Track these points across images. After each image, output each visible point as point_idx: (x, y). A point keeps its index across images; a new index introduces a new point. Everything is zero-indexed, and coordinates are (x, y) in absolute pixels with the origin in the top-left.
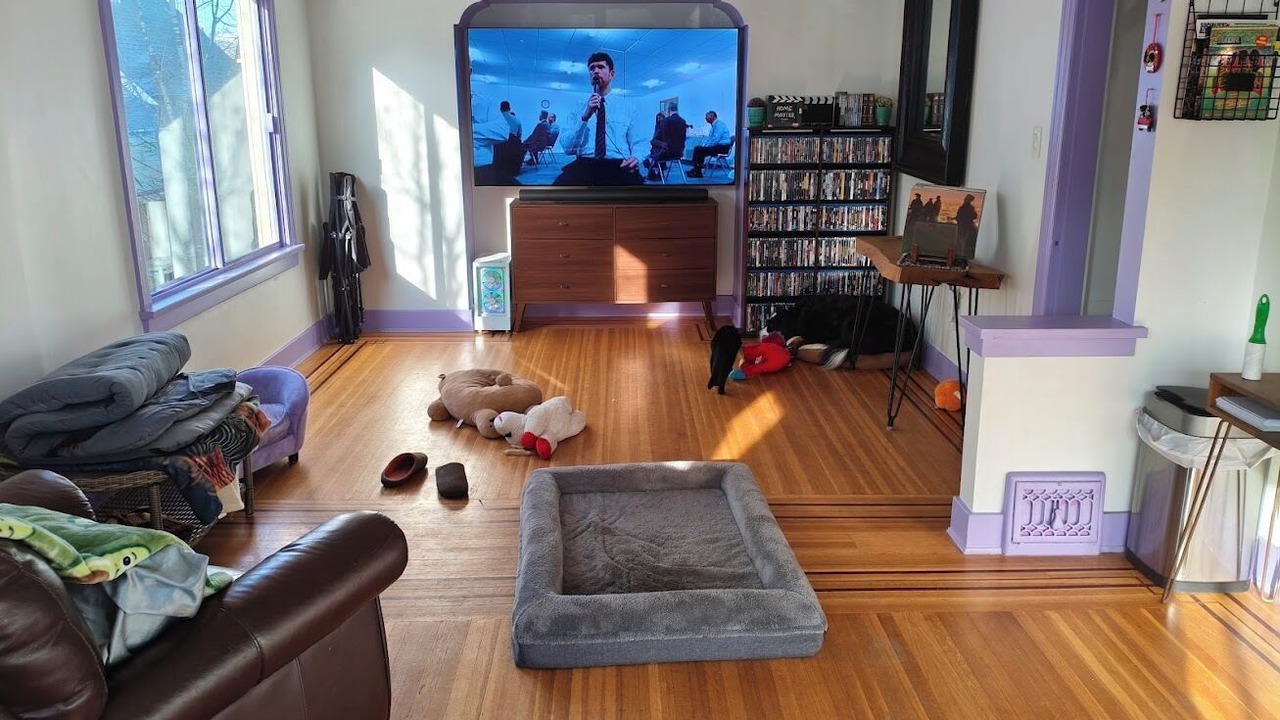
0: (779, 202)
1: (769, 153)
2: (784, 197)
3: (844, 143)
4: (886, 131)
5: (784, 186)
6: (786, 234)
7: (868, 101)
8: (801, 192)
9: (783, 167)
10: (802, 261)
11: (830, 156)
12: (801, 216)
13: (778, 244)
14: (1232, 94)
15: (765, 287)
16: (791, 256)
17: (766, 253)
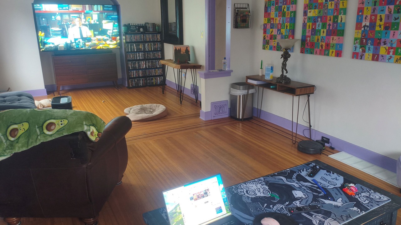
0: (134, 52)
1: (130, 39)
2: (135, 50)
3: (149, 36)
4: (159, 33)
5: (135, 47)
6: (137, 60)
7: (154, 25)
8: (140, 49)
9: (135, 42)
10: (142, 67)
11: (146, 39)
12: (141, 55)
13: (136, 63)
14: (243, 23)
15: (133, 75)
16: (139, 66)
17: (133, 66)
